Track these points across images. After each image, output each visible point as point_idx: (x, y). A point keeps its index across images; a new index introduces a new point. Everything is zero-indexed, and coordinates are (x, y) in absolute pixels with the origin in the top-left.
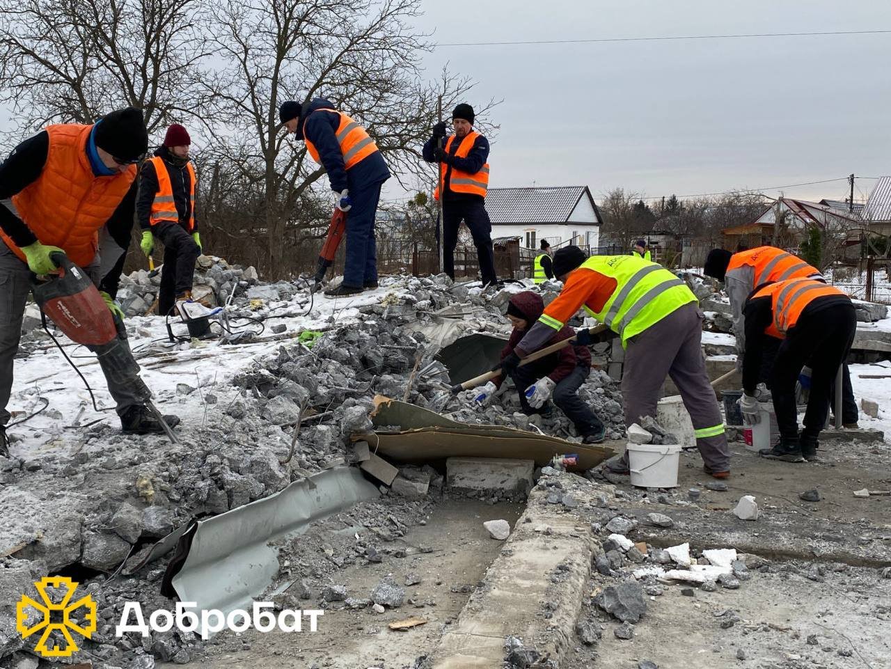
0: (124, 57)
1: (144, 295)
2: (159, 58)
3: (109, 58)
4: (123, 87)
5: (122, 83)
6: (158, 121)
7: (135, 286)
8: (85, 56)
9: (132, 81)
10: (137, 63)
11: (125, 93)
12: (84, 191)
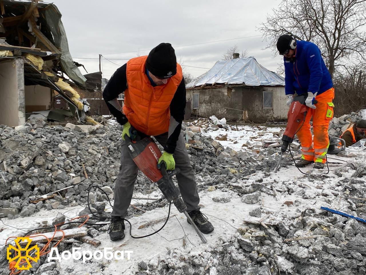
0: (326, 30)
1: (336, 128)
2: (341, 29)
3: (320, 31)
4: (325, 42)
5: (325, 41)
6: (339, 55)
7: (332, 125)
8: (311, 32)
9: (329, 39)
10: (332, 32)
11: (326, 44)
12: (150, 95)
